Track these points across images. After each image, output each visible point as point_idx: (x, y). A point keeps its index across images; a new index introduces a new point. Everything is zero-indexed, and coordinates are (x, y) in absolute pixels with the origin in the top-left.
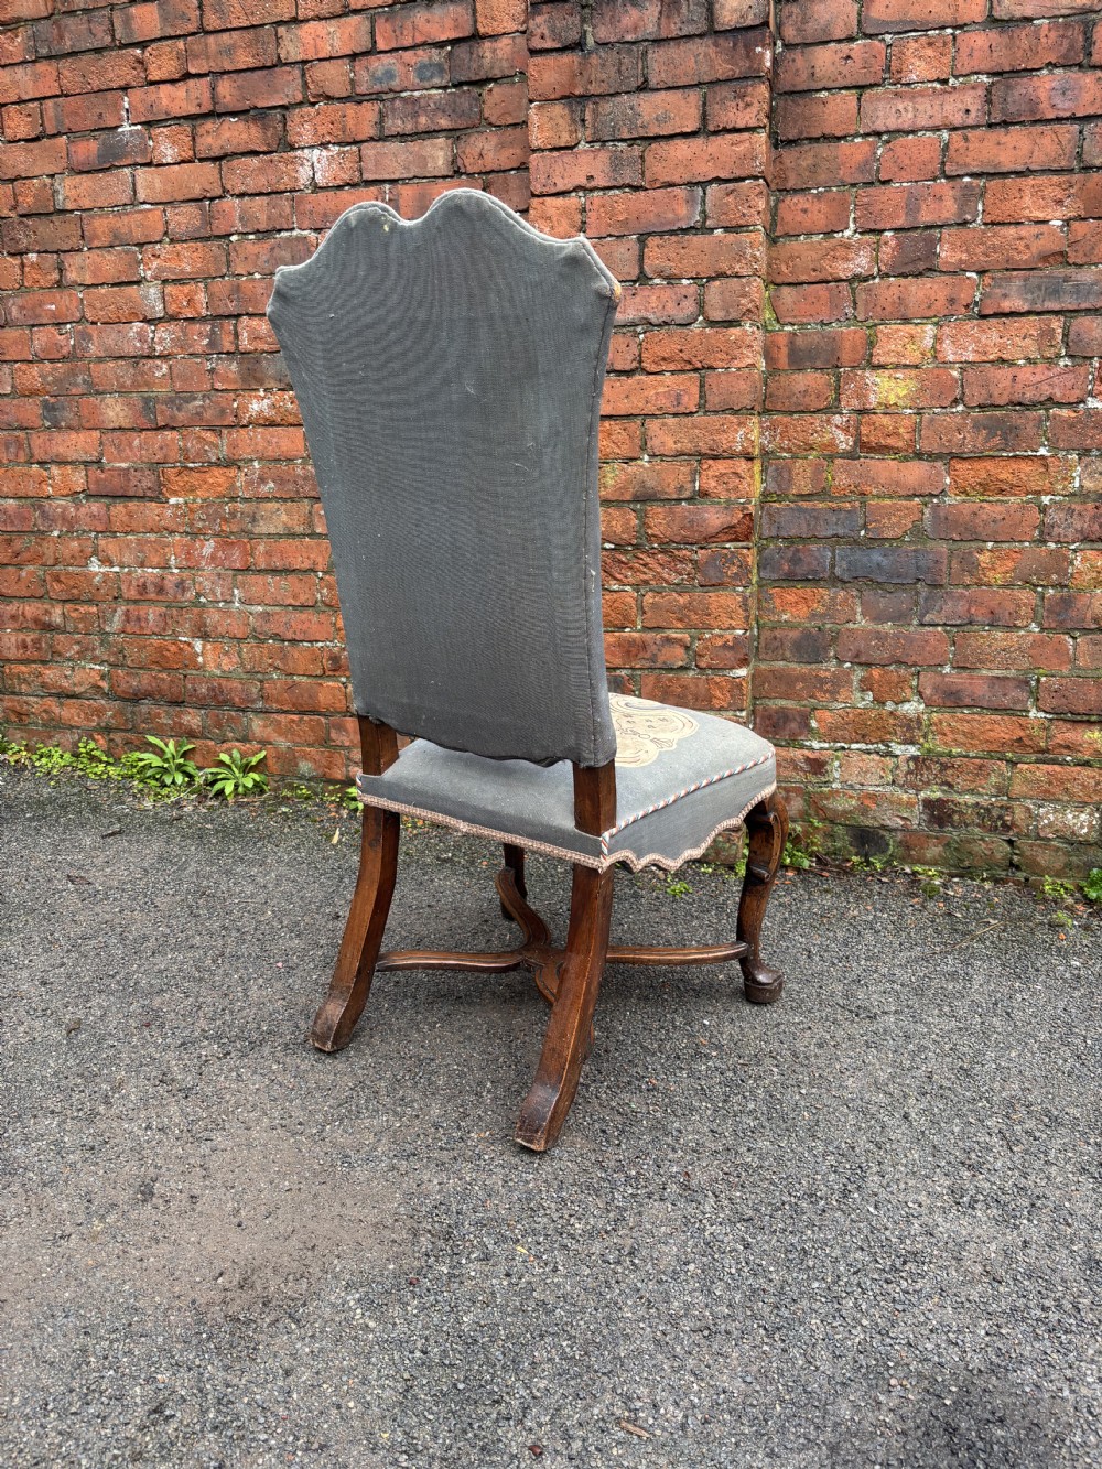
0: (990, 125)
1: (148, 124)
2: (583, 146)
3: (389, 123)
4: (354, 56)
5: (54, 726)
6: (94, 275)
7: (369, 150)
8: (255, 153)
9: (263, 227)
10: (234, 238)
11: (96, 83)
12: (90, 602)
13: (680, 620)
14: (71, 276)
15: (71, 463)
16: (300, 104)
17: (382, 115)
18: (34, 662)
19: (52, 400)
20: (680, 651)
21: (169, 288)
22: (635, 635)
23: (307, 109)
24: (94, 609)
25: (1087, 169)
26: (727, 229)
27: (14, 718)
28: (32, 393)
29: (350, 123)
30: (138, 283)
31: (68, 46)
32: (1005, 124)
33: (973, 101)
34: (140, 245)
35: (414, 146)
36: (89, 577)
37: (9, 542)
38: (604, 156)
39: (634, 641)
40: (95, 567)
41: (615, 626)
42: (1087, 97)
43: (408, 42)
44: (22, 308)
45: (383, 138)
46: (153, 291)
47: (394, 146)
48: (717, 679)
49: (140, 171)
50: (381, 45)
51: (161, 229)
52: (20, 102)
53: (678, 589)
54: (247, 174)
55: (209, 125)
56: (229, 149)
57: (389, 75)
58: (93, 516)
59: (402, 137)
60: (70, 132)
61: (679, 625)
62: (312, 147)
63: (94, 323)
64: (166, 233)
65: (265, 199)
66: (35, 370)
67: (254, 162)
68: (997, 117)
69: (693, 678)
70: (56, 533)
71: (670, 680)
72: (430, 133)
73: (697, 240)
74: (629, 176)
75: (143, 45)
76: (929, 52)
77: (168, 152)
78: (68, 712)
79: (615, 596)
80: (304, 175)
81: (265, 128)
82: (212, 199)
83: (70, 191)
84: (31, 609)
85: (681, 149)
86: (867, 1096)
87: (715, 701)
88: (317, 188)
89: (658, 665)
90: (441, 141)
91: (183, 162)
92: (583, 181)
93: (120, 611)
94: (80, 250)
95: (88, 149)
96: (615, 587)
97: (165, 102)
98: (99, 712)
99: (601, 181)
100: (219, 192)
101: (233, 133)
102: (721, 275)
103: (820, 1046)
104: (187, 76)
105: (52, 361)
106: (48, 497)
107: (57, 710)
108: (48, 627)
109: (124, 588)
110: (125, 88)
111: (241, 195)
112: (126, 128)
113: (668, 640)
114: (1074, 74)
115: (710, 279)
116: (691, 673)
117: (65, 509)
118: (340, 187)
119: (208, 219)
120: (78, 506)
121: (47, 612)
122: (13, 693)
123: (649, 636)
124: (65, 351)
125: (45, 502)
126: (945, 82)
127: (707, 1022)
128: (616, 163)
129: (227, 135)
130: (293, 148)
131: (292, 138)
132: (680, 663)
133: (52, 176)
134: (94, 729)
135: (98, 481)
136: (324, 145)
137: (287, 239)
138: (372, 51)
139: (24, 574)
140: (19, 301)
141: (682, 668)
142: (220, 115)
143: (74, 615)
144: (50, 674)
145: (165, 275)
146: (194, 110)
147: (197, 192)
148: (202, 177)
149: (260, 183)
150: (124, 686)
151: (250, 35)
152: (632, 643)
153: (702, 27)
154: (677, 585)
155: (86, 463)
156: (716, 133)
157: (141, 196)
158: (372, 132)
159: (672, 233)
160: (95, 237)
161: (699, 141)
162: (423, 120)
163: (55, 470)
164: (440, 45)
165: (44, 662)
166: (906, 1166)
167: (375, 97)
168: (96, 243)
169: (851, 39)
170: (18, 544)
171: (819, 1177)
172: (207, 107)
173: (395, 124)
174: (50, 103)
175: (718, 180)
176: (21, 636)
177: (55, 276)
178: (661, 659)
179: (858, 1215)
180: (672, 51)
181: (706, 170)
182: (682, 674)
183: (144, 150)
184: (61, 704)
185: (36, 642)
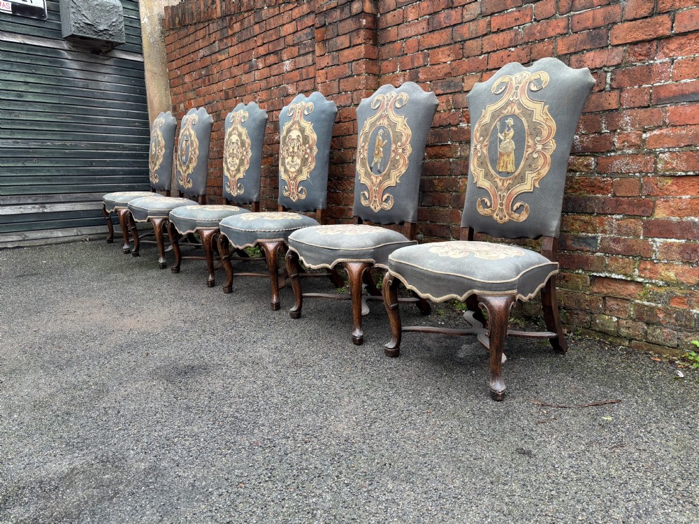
0: (430, 32)
1: (257, 58)
2: (327, 54)
3: (300, 51)
4: (294, 33)
7: (297, 59)
8: (276, 64)
9: (277, 84)
10: (272, 88)
11: (248, 48)
16: (284, 48)
17: (299, 49)
21: (261, 104)
22: (342, 207)
23: (286, 50)
25: (456, 43)
26: (357, 75)
29: (293, 52)
31: (243, 39)
32: (433, 31)
33: (424, 25)
34: (256, 93)
35: (305, 57)
38: (330, 57)
41: (338, 204)
42: (453, 18)
43: (303, 27)
45: (299, 56)
47: (301, 58)
49: (256, 71)
50: (299, 29)
51: (260, 88)
52: (235, 55)
53: (351, 192)
54: (275, 70)
55: (267, 57)
56: (272, 63)
57: (301, 37)
59: (303, 55)
60: (244, 62)
61: (352, 204)
62: (286, 60)
65: (278, 76)
67: (276, 66)
68: (431, 29)
72: (309, 53)
73: (350, 79)
74: (336, 62)
75: (256, 36)
76: (413, 10)
77: (261, 66)
79: (338, 194)
80: (285, 68)
81: (278, 56)
82: (269, 78)
83: (245, 78)
85: (346, 52)
88: (287, 72)
90: (310, 55)
91: (263, 68)
92: (326, 64)
94: (246, 95)
95: (247, 66)
97: (260, 51)
99: (330, 64)
100: (270, 76)
101: (272, 59)
102: (356, 90)
104: (264, 44)
110: (253, 49)
111: (274, 76)
112: (254, 60)
114: (450, 11)
115: (354, 91)
118: (292, 71)
119: (268, 83)
126: (418, 19)
128: (333, 59)
130: (283, 61)
131: (283, 58)
133: (241, 75)
136: (289, 59)
137: (282, 87)
138: (297, 31)
142: (270, 54)
145: (261, 100)
146: (265, 53)
147: (266, 76)
148: (266, 72)
149: (276, 72)
151: (274, 30)
153: (349, 15)
156: (354, 46)
157: (256, 79)
158: (297, 54)
159: (346, 78)
160: (248, 91)
161: (349, 50)
162: (307, 49)
164: (310, 27)
167: (298, 44)
168: (248, 93)
169: (395, 10)
172: (267, 52)
173: (302, 52)
174: (240, 55)
175: (354, 60)
180: (343, 24)
181: (352, 58)
183: (257, 66)
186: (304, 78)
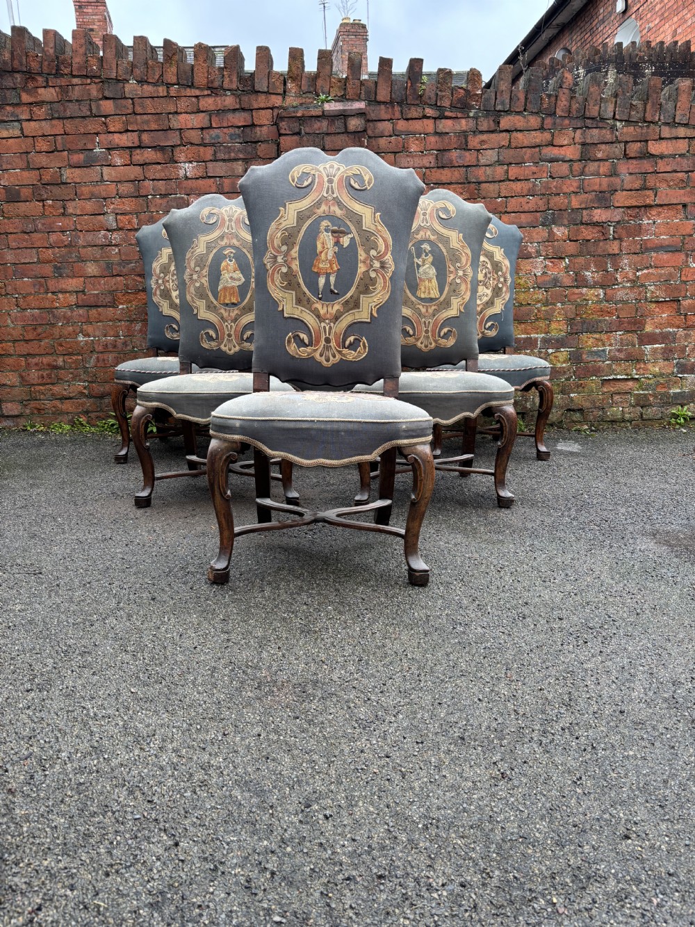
0: (438, 167)
1: (108, 149)
3: (218, 155)
4: (202, 129)
5: (58, 413)
6: (82, 211)
7: (210, 165)
8: (159, 163)
9: (163, 193)
10: (150, 197)
11: (82, 130)
12: (78, 354)
14: (70, 211)
15: (69, 292)
16: (179, 145)
17: (215, 152)
18: (48, 384)
19: (59, 265)
21: (119, 217)
23: (183, 148)
24: (80, 357)
25: (469, 183)
27: (36, 412)
28: (49, 262)
29: (202, 154)
30: (103, 214)
31: (68, 114)
32: (443, 167)
33: (432, 159)
34: (105, 199)
35: (229, 164)
36: (78, 343)
37: (35, 329)
40: (81, 338)
42: (468, 159)
43: (225, 125)
44: (43, 224)
45: (216, 161)
46: (111, 218)
47: (221, 163)
49: (105, 168)
50: (214, 125)
51: (116, 193)
52: (44, 136)
54: (155, 172)
55: (138, 151)
56: (147, 161)
57: (218, 137)
58: (80, 315)
59: (224, 160)
60: (69, 150)
62: (185, 162)
63: (81, 231)
64: (117, 194)
65: (164, 182)
66: (50, 251)
67: (159, 167)
68: (440, 165)
70: (60, 324)
72: (236, 160)
75: (106, 117)
76: (417, 142)
77: (119, 161)
78: (67, 406)
80: (182, 173)
81: (164, 154)
82: (139, 181)
83: (68, 174)
84: (46, 360)
88: (187, 178)
90: (240, 162)
91: (126, 165)
93: (94, 357)
94: (75, 200)
95: (78, 158)
97: (116, 140)
98: (83, 404)
100: (143, 178)
101: (149, 155)
104: (127, 131)
105: (58, 247)
106: (57, 308)
107: (60, 406)
108: (56, 367)
109: (96, 347)
110: (97, 134)
111: (153, 180)
112: (97, 150)
114: (463, 152)
117: (66, 312)
118: (197, 178)
119: (138, 189)
120: (72, 311)
121: (55, 360)
122: (36, 400)
124: (66, 243)
125: (54, 310)
126: (422, 152)
129: (146, 156)
130: (176, 162)
131: (176, 158)
133: (60, 168)
134: (80, 413)
135: (83, 300)
136: (191, 162)
137: (175, 198)
138: (211, 127)
139: (42, 343)
140: (43, 221)
142: (143, 148)
143: (70, 361)
144: (56, 389)
145: (117, 211)
146: (131, 145)
147: (132, 177)
148: (135, 172)
149: (162, 175)
150: (96, 391)
151: (155, 117)
153: (343, 130)
155: (77, 292)
157: (106, 178)
158: (210, 158)
160: (82, 194)
162: (233, 155)
163: (60, 296)
164: (239, 127)
165: (52, 384)
167: (213, 145)
168: (83, 197)
169: (391, 136)
170: (40, 330)
172: (137, 144)
173: (221, 155)
174: (59, 137)
176: (41, 373)
177: (62, 211)
180: (333, 137)
183: (107, 160)
184: (62, 403)
185: (49, 376)
186: (226, 191)
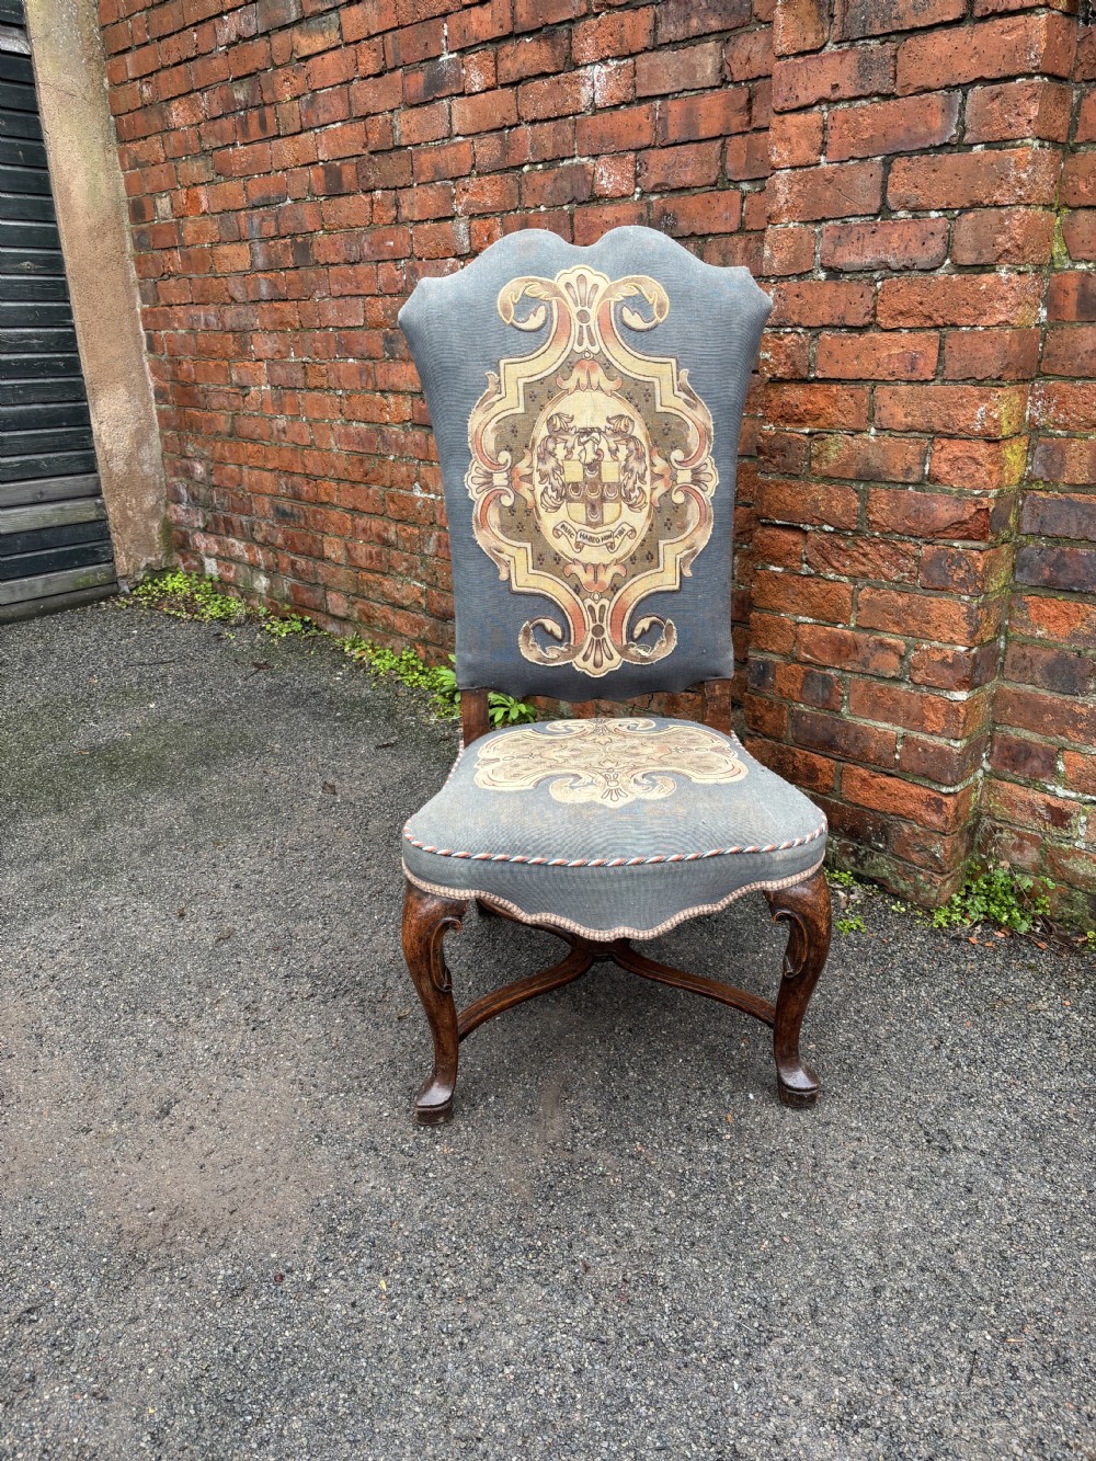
1: (462, 51)
2: (831, 48)
3: (662, 29)
5: (391, 631)
6: (421, 212)
7: (644, 62)
8: (544, 75)
9: (549, 155)
10: (526, 168)
11: (423, 12)
12: (414, 524)
13: (897, 623)
14: (405, 212)
15: (402, 392)
16: (585, 16)
17: (656, 20)
18: (377, 572)
19: (391, 333)
20: (894, 660)
21: (475, 223)
22: (848, 633)
23: (593, 22)
24: (416, 531)
26: (989, 145)
27: (364, 619)
28: (378, 326)
29: (627, 32)
30: (452, 218)
34: (454, 179)
35: (684, 54)
36: (413, 500)
37: (361, 462)
38: (851, 59)
39: (846, 639)
40: (418, 493)
41: (828, 620)
44: (371, 244)
45: (657, 48)
46: (461, 226)
47: (666, 56)
48: (932, 699)
49: (457, 100)
51: (470, 162)
52: (370, 37)
53: (898, 587)
54: (538, 101)
55: (508, 48)
56: (525, 72)
58: (416, 444)
59: (674, 44)
60: (405, 64)
61: (895, 629)
62: (593, 64)
63: (420, 259)
64: (474, 166)
65: (551, 125)
66: (379, 303)
67: (544, 84)
69: (906, 692)
70: (392, 458)
71: (881, 690)
72: (701, 37)
73: (951, 160)
74: (879, 82)
77: (476, 80)
78: (398, 621)
79: (831, 586)
80: (585, 101)
81: (554, 46)
82: (510, 127)
83: (407, 125)
84: (376, 525)
85: (941, 43)
86: (854, 1248)
87: (927, 723)
88: (597, 110)
89: (870, 671)
90: (710, 45)
91: (488, 89)
92: (827, 92)
93: (434, 537)
94: (411, 186)
95: (418, 81)
96: (831, 576)
97: (475, 26)
98: (420, 625)
99: (847, 90)
100: (514, 120)
101: (529, 55)
102: (976, 205)
103: (853, 1165)
105: (391, 295)
106: (386, 424)
107: (392, 618)
108: (386, 543)
109: (437, 514)
110: (445, 15)
111: (533, 122)
112: (446, 57)
113: (882, 645)
115: (964, 210)
116: (904, 687)
117: (398, 435)
118: (616, 107)
119: (506, 148)
120: (407, 434)
121: (386, 529)
122: (364, 597)
123: (862, 636)
124: (400, 285)
125: (384, 428)
127: (751, 1096)
128: (865, 67)
129: (522, 57)
130: (577, 67)
131: (576, 55)
132: (893, 673)
133: (392, 111)
134: (416, 640)
135: (420, 411)
136: (604, 61)
137: (568, 167)
139: (371, 492)
140: (369, 238)
141: (894, 679)
142: (518, 36)
143: (403, 534)
144: (388, 585)
145: (473, 210)
146: (498, 33)
147: (497, 122)
148: (500, 105)
149: (542, 110)
150: (436, 605)
152: (843, 641)
154: (898, 582)
155: (413, 394)
156: (984, 19)
157: (456, 129)
158: (645, 41)
159: (924, 151)
160: (421, 172)
161: (962, 32)
162: (694, 22)
163: (392, 399)
165: (384, 574)
166: (824, 1349)
167: (651, 1)
168: (423, 179)
170: (368, 465)
171: (716, 1324)
172: (507, 28)
173: (669, 31)
174: (389, 36)
175: (981, 80)
176: (369, 548)
177: (394, 212)
178: (873, 665)
179: (718, 1387)
181: (967, 69)
182: (894, 686)
183: (459, 80)
184: (395, 614)
185: (379, 554)
186: (672, 138)
